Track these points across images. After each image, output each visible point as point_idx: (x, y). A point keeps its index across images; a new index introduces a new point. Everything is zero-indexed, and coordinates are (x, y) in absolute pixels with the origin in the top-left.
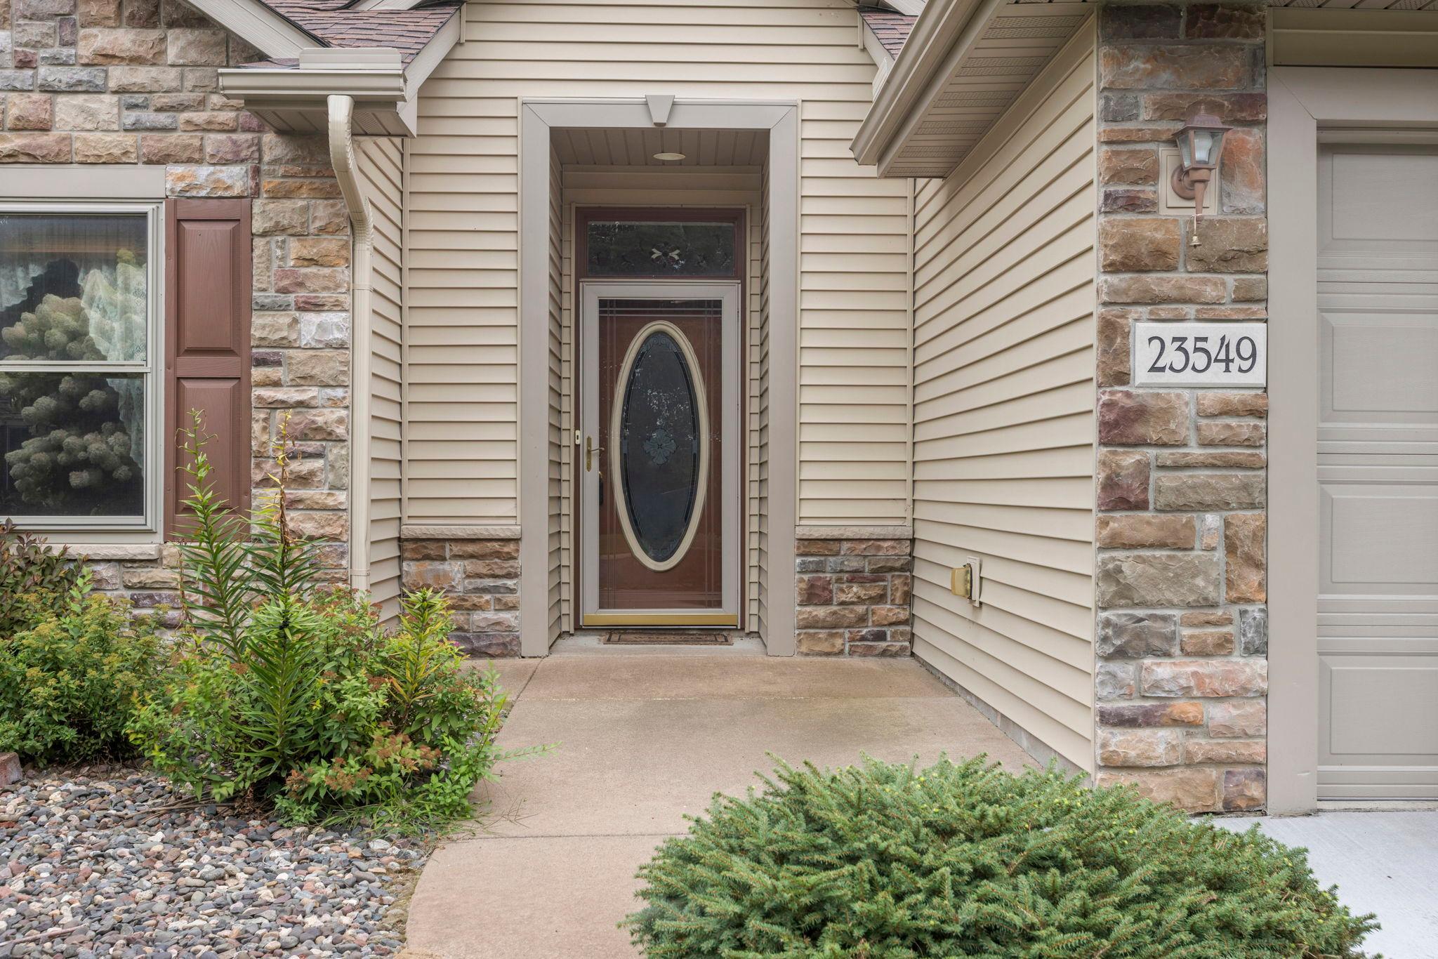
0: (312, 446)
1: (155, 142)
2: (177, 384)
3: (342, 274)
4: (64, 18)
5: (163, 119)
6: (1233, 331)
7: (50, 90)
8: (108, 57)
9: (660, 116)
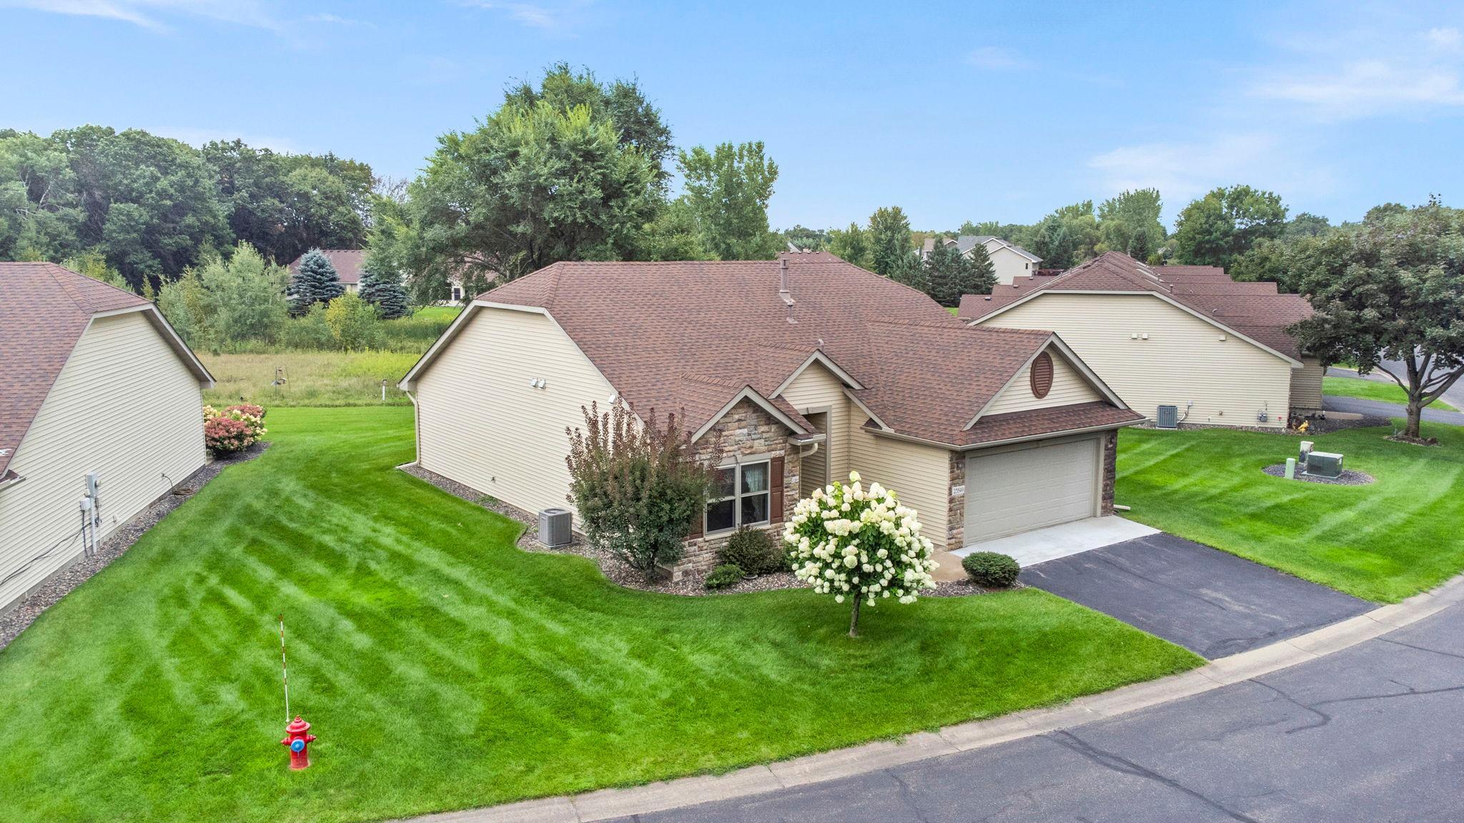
0: (794, 502)
1: (770, 448)
2: (772, 494)
3: (798, 468)
4: (761, 425)
5: (772, 443)
6: (962, 487)
8: (763, 432)
9: (809, 412)
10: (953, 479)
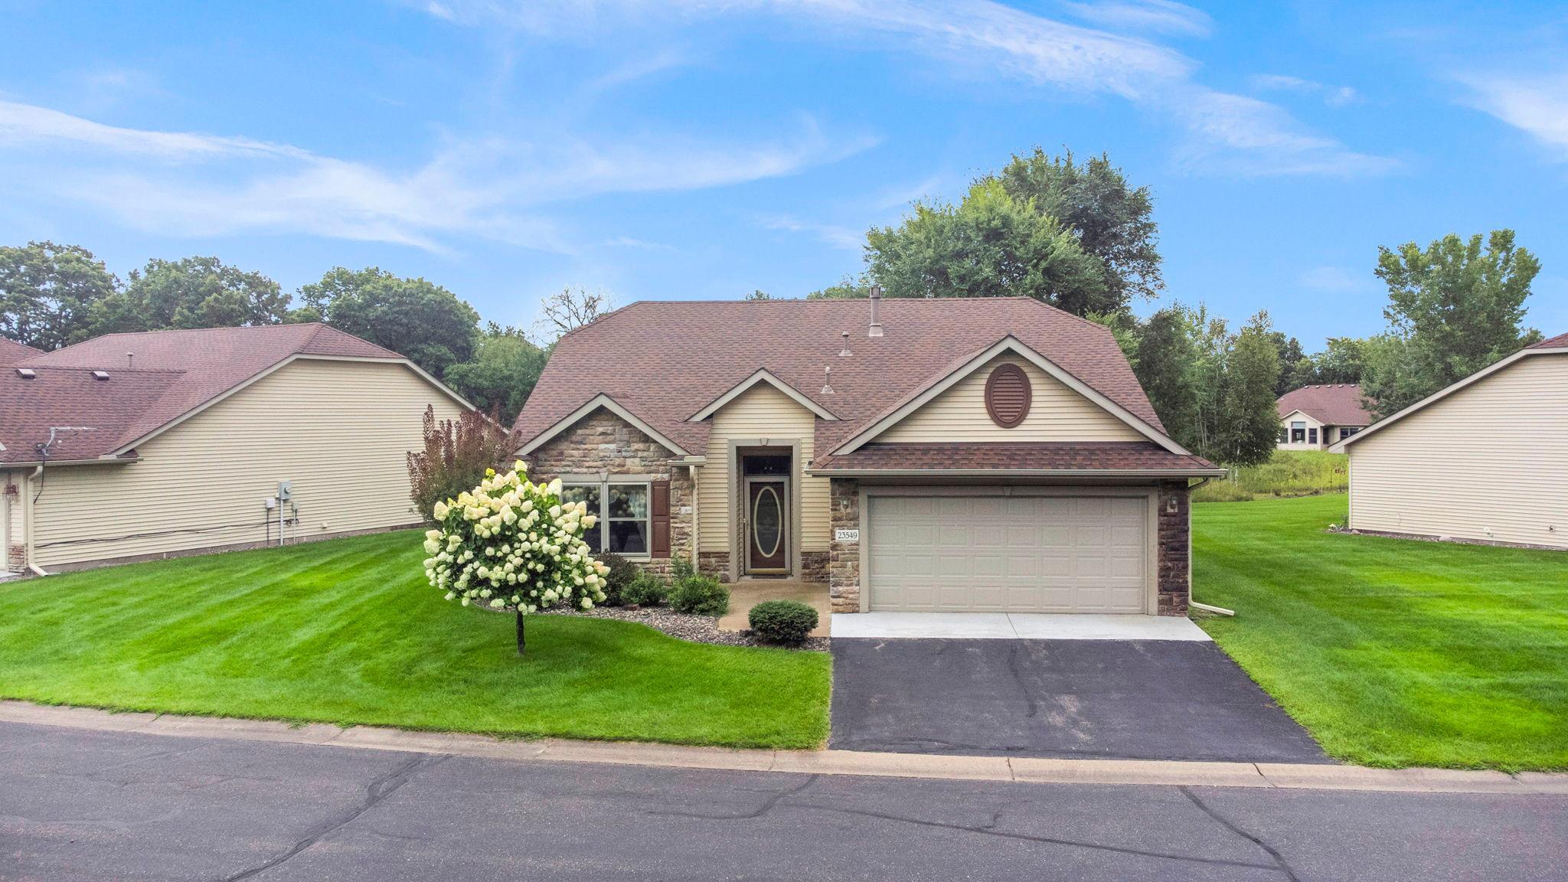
0: (684, 537)
1: (648, 469)
2: (653, 523)
3: (690, 497)
4: (628, 442)
5: (650, 464)
6: (853, 531)
7: (625, 457)
8: (637, 450)
9: (764, 444)
10: (835, 519)
